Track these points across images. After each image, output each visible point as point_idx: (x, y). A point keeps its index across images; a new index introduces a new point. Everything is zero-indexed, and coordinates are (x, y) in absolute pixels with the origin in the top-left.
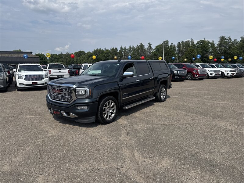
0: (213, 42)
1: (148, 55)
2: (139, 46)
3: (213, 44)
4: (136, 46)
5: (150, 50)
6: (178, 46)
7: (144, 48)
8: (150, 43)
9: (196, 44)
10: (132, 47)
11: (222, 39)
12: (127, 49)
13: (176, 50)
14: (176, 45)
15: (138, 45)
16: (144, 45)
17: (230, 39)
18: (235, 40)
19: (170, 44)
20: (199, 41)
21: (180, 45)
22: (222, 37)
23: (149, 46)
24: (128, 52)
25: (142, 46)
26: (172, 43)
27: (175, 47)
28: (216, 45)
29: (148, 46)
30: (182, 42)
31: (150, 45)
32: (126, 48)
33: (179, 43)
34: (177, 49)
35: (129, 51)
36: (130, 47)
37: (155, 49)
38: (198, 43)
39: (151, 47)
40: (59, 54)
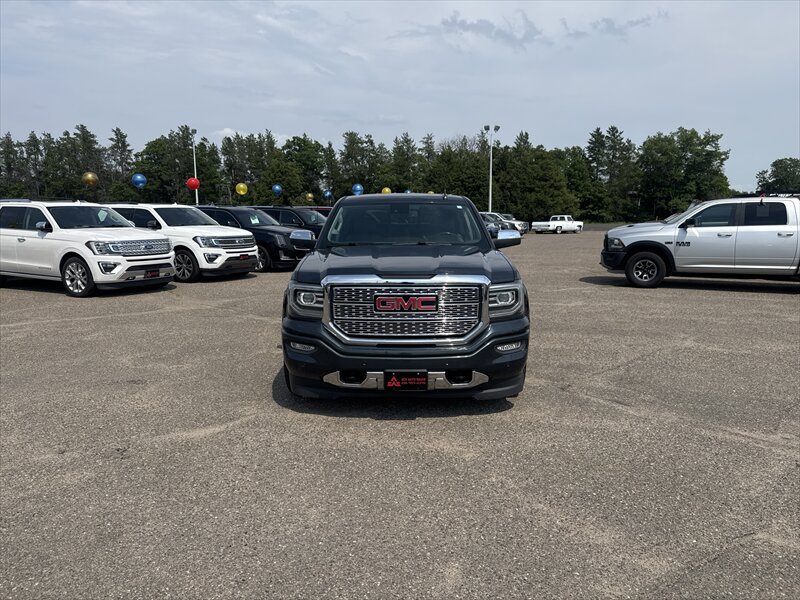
0: (330, 145)
1: (117, 172)
2: (72, 136)
3: (330, 152)
4: (57, 136)
5: (122, 153)
6: (225, 151)
7: (96, 146)
8: (118, 129)
9: (284, 148)
10: (43, 137)
11: (352, 139)
12: (20, 145)
13: (219, 162)
14: (219, 146)
15: (67, 133)
16: (93, 136)
17: (371, 142)
18: (381, 146)
19: (197, 140)
20: (291, 139)
21: (233, 147)
22: (351, 134)
23: (118, 141)
24: (25, 155)
25: (86, 137)
26: (205, 139)
27: (216, 154)
28: (338, 157)
29: (112, 139)
30: (238, 136)
31: (120, 139)
32: (15, 140)
33: (229, 139)
34: (223, 158)
35: (29, 154)
36: (33, 137)
37: (146, 152)
38: (288, 145)
39: (125, 145)
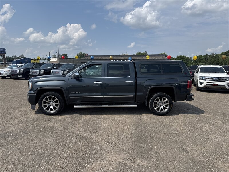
40: (204, 56)
